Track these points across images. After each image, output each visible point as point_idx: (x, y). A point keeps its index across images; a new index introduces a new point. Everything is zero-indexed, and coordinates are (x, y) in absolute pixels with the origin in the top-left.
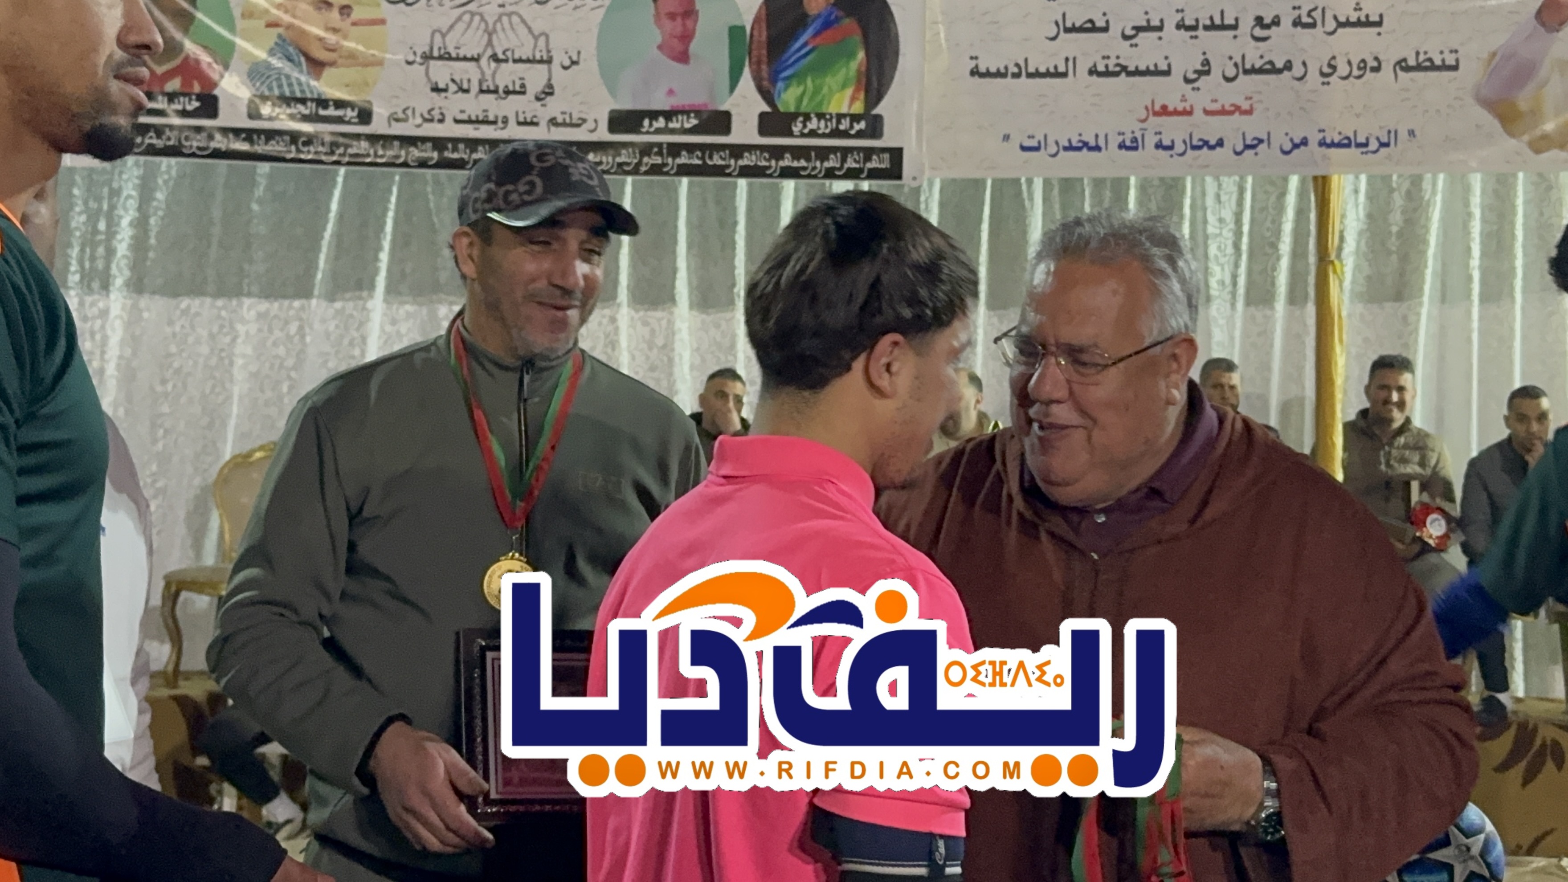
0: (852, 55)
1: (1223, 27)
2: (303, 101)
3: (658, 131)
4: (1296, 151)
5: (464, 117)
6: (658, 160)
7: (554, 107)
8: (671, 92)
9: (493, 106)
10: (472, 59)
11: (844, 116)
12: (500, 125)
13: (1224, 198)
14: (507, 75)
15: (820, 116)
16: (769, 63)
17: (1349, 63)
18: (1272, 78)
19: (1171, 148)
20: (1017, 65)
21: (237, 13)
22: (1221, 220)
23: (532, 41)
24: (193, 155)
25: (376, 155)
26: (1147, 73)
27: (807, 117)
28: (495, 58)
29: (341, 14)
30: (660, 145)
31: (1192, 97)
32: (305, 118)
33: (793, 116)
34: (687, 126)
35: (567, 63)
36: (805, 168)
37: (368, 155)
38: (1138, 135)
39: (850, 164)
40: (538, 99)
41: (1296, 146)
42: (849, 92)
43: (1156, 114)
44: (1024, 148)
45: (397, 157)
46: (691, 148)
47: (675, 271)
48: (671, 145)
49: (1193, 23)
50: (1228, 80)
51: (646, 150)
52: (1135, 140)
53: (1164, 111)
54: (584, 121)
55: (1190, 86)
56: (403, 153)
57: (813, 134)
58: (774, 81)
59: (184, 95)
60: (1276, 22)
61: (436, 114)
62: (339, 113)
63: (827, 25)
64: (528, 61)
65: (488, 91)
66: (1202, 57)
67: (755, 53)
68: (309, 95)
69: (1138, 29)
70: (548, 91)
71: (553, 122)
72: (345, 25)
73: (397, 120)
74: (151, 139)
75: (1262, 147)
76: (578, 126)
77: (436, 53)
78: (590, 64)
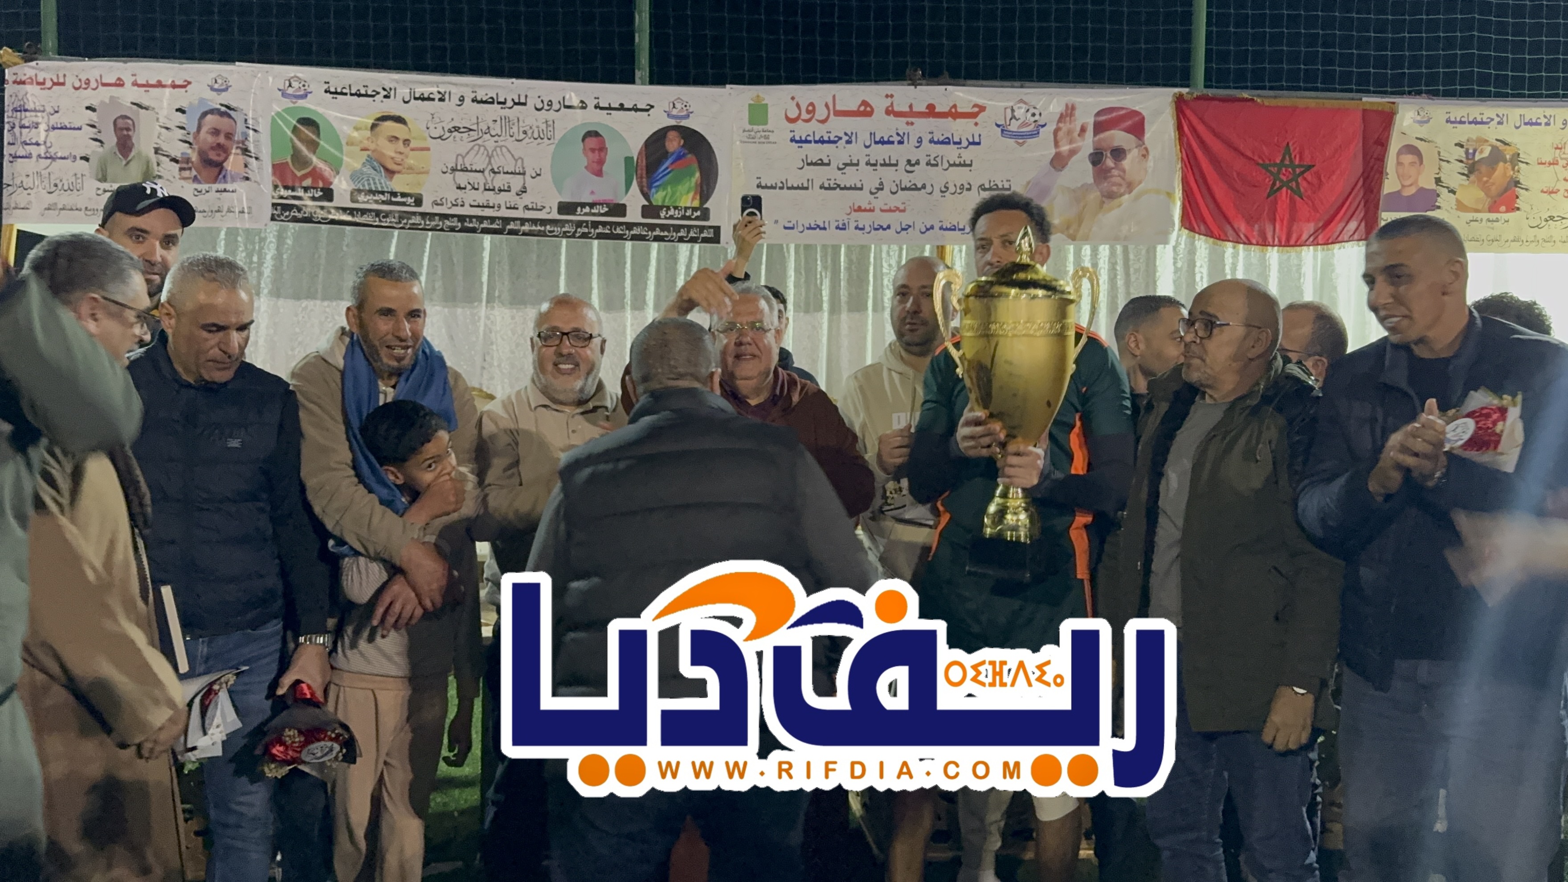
0: (692, 175)
1: (890, 165)
2: (383, 193)
3: (586, 214)
4: (928, 232)
5: (476, 204)
6: (586, 230)
7: (527, 200)
8: (592, 193)
9: (492, 198)
10: (479, 171)
11: (689, 208)
12: (496, 208)
13: (891, 253)
14: (500, 181)
15: (676, 208)
16: (648, 177)
17: (955, 186)
18: (916, 192)
19: (862, 229)
20: (782, 182)
21: (344, 142)
22: (890, 265)
23: (514, 162)
24: (319, 222)
25: (425, 224)
26: (850, 188)
27: (668, 208)
28: (493, 171)
29: (404, 144)
30: (587, 222)
31: (874, 202)
32: (384, 202)
33: (661, 207)
34: (602, 211)
35: (534, 175)
36: (667, 236)
37: (420, 224)
38: (846, 222)
39: (692, 234)
40: (518, 195)
41: (928, 229)
42: (691, 195)
43: (855, 211)
44: (786, 228)
45: (438, 225)
46: (604, 224)
47: (591, 289)
48: (592, 222)
49: (874, 162)
50: (893, 193)
51: (579, 224)
52: (844, 224)
53: (860, 209)
54: (544, 207)
55: (873, 196)
56: (441, 223)
57: (671, 217)
58: (650, 187)
59: (314, 188)
60: (918, 163)
61: (459, 202)
62: (404, 200)
63: (679, 158)
64: (512, 173)
65: (489, 190)
66: (879, 181)
67: (639, 172)
68: (386, 189)
69: (846, 165)
70: (524, 191)
71: (526, 208)
72: (406, 150)
73: (437, 204)
74: (294, 213)
75: (910, 230)
76: (541, 210)
77: (459, 168)
78: (547, 176)
